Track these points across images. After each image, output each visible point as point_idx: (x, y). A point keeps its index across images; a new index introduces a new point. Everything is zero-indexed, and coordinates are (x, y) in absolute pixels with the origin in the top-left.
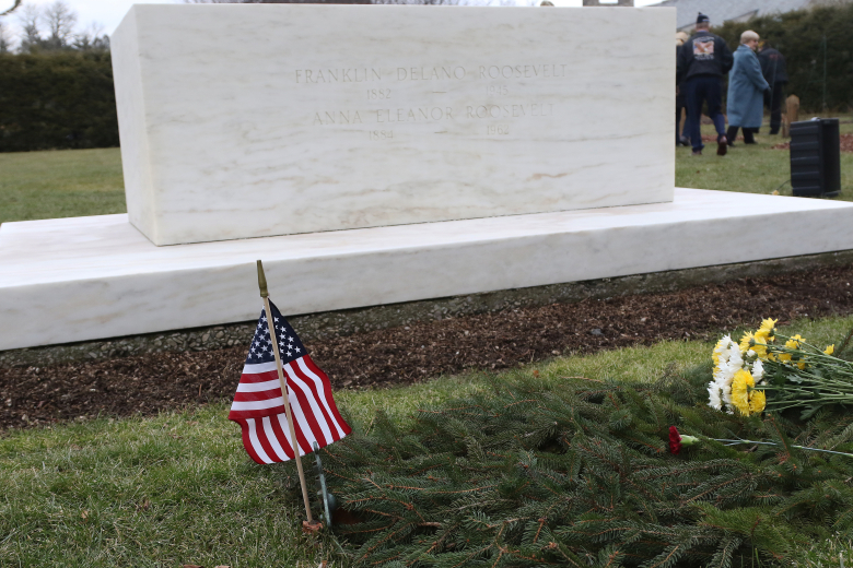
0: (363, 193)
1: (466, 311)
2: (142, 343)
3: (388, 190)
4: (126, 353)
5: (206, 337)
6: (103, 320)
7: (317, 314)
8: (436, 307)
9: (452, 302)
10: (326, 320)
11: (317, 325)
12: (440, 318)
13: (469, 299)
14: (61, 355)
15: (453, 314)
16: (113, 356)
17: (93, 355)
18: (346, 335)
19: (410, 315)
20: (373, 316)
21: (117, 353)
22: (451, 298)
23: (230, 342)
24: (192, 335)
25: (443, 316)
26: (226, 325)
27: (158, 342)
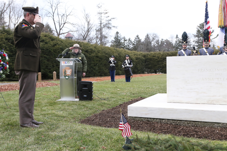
0: (213, 96)
1: (224, 127)
2: (152, 120)
3: (220, 96)
4: (149, 121)
5: (164, 121)
6: (146, 114)
7: (187, 121)
8: (216, 124)
9: (220, 124)
10: (189, 122)
11: (187, 123)
12: (216, 127)
13: (225, 124)
14: (139, 119)
15: (220, 127)
16: (147, 121)
17: (144, 120)
18: (193, 126)
19: (209, 125)
20: (199, 124)
21: (148, 121)
22: (220, 123)
23: (168, 123)
24: (161, 120)
25: (218, 127)
26: (168, 119)
27: (155, 120)
